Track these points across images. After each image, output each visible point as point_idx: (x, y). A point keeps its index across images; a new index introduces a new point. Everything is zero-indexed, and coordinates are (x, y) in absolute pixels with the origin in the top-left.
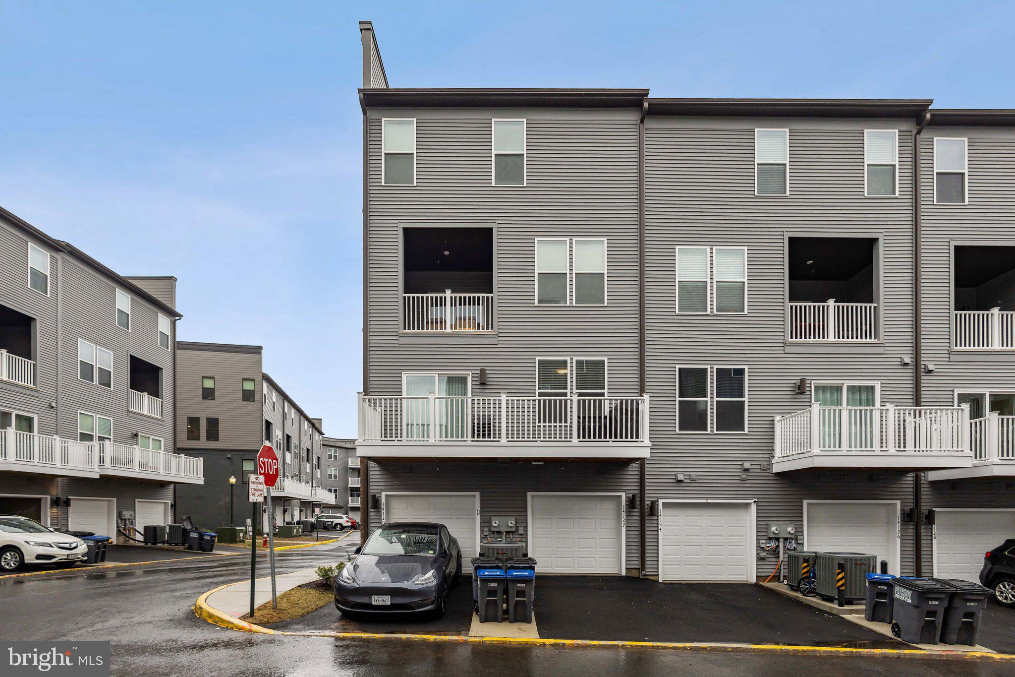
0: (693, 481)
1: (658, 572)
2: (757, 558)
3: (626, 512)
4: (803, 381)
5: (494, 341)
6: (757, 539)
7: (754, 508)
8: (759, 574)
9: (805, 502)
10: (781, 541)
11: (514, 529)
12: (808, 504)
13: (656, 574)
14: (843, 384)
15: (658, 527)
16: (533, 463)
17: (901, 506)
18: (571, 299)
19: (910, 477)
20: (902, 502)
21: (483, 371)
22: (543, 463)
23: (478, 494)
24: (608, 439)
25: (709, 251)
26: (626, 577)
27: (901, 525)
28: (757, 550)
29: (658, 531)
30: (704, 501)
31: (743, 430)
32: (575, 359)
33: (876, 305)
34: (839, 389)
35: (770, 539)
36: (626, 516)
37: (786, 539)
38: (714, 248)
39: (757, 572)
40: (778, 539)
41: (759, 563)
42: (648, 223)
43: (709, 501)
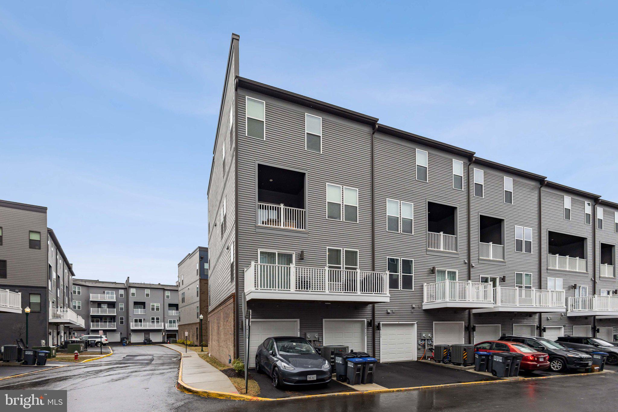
0: (393, 313)
1: (380, 358)
2: (417, 349)
3: (367, 328)
4: (434, 268)
5: (306, 236)
6: (417, 340)
7: (416, 326)
8: (418, 356)
9: (434, 322)
10: (426, 340)
11: (317, 339)
12: (435, 323)
13: (379, 359)
14: (446, 270)
15: (380, 336)
16: (326, 303)
17: (465, 324)
18: (343, 218)
19: (467, 311)
20: (465, 322)
21: (302, 252)
22: (330, 303)
23: (298, 320)
24: (372, 292)
25: (399, 202)
27: (465, 332)
28: (417, 345)
29: (380, 338)
30: (398, 323)
31: (412, 289)
32: (345, 249)
33: (456, 236)
34: (445, 271)
35: (422, 340)
36: (367, 330)
37: (428, 340)
38: (401, 201)
39: (417, 356)
40: (425, 340)
41: (418, 351)
42: (376, 184)
43: (400, 323)
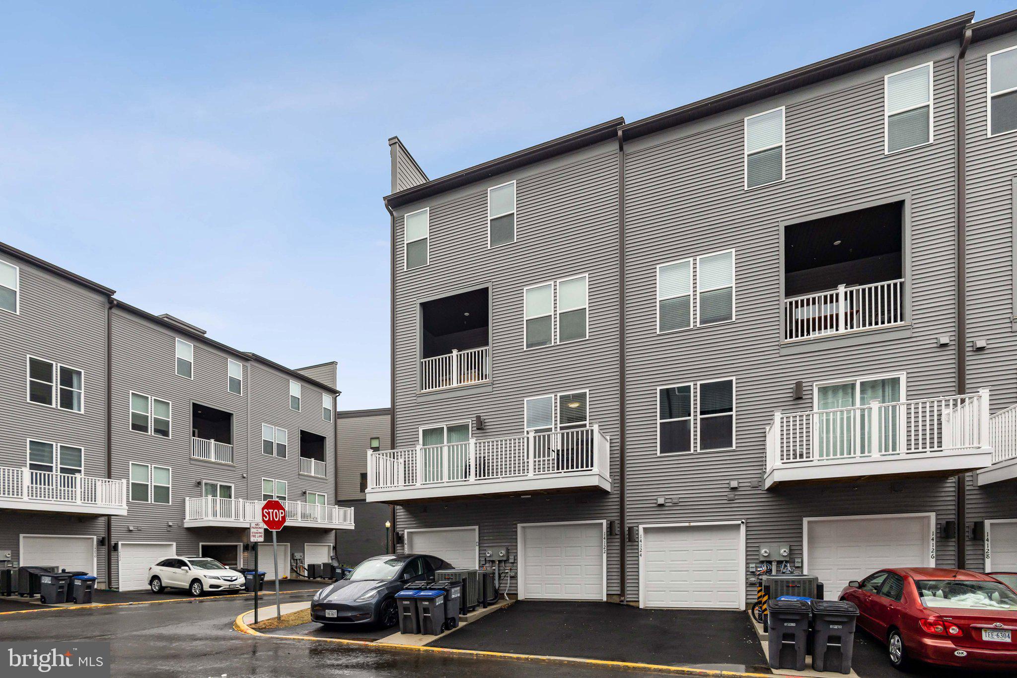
0: (675, 504)
1: (638, 598)
2: (747, 583)
3: (607, 539)
4: (799, 385)
5: (489, 389)
6: (747, 563)
7: (743, 528)
8: (748, 601)
9: (805, 520)
10: (774, 564)
11: (505, 559)
12: (809, 522)
13: (637, 600)
14: (856, 380)
15: (638, 553)
16: (522, 497)
17: (937, 519)
18: (555, 337)
19: (952, 481)
20: (937, 515)
21: (478, 418)
22: (530, 496)
23: (477, 527)
24: (560, 471)
25: (692, 263)
26: (606, 602)
27: (937, 542)
28: (746, 575)
29: (638, 557)
30: (687, 524)
31: (731, 446)
32: (559, 395)
33: (902, 280)
34: (853, 386)
35: (762, 562)
36: (607, 542)
37: (779, 563)
38: (698, 258)
39: (747, 599)
40: (770, 562)
41: (749, 589)
42: (629, 248)
43: (692, 524)
